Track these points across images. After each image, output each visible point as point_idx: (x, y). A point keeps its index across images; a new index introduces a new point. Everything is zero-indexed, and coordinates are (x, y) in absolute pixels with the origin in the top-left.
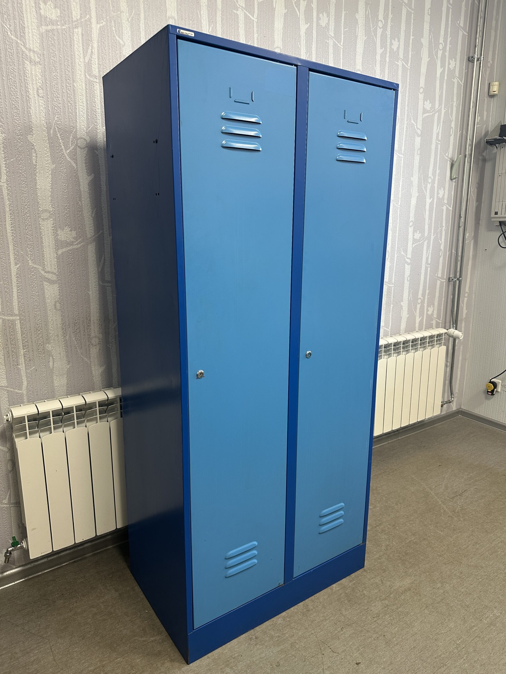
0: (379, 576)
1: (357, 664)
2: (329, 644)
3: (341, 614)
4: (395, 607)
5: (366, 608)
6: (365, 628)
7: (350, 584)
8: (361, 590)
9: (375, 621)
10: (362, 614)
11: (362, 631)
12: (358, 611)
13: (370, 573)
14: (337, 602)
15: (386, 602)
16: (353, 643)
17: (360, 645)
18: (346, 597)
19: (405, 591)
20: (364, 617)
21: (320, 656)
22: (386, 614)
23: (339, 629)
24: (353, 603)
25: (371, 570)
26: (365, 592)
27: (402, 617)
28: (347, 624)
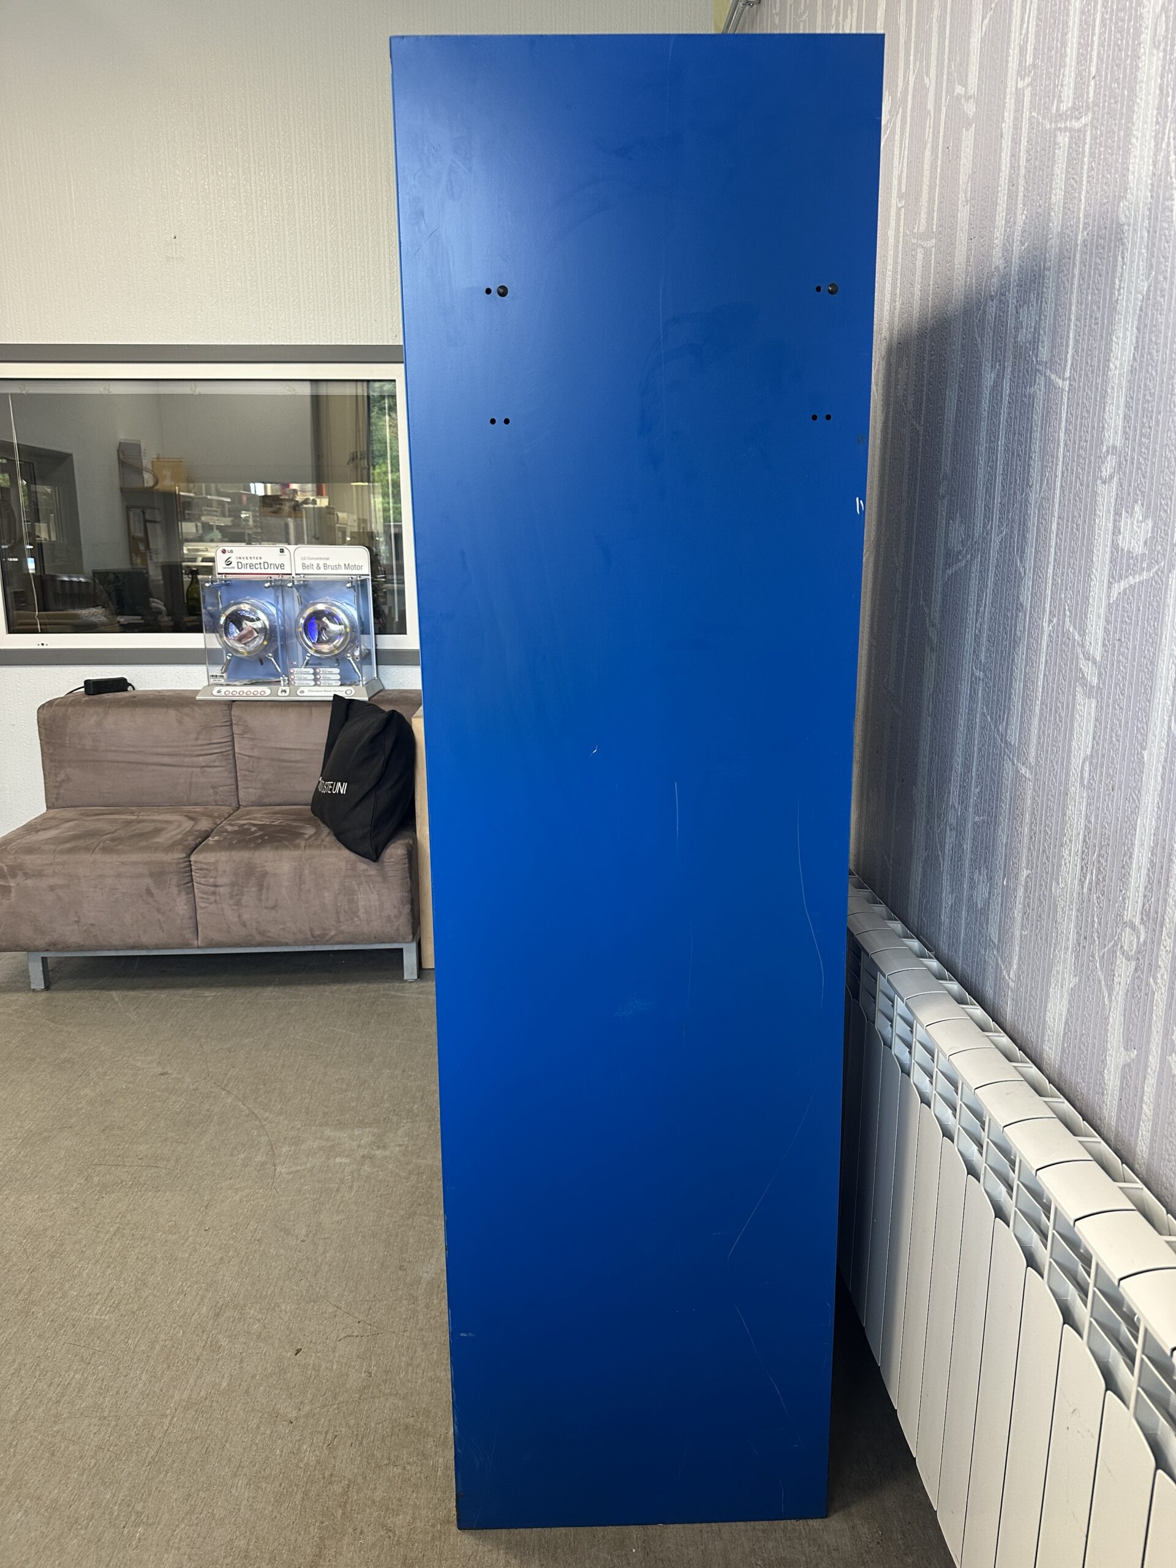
0: (405, 1537)
1: (298, 1351)
2: (365, 1339)
3: (397, 1394)
4: (312, 1494)
5: (364, 1442)
6: (335, 1406)
7: (441, 1460)
8: (408, 1467)
9: (327, 1433)
10: (362, 1424)
11: (335, 1398)
12: (373, 1425)
13: (433, 1526)
14: (424, 1405)
15: (338, 1489)
16: (332, 1370)
17: (318, 1376)
18: (420, 1429)
19: (320, 1552)
20: (352, 1423)
21: (361, 1317)
22: (318, 1462)
23: (374, 1369)
24: (396, 1430)
25: (437, 1535)
26: (399, 1470)
27: (283, 1485)
28: (369, 1386)
